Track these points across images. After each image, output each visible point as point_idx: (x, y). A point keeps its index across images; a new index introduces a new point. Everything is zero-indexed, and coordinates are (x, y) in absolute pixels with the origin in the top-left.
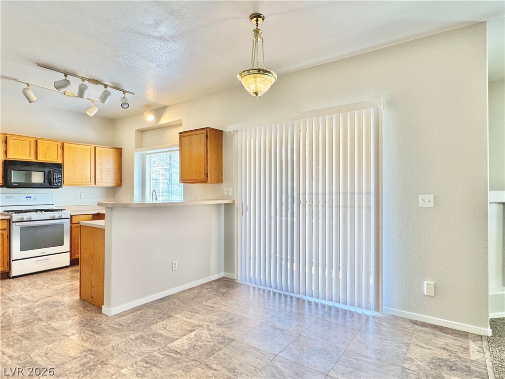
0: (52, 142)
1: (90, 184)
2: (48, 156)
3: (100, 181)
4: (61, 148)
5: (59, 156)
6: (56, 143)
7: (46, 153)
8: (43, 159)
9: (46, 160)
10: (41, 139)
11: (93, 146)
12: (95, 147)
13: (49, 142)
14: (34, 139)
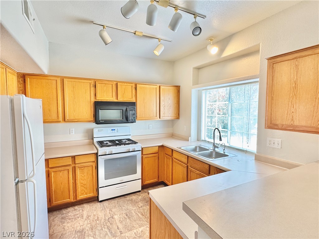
0: (128, 84)
1: (156, 118)
2: (125, 96)
3: (163, 115)
4: (135, 89)
5: (133, 96)
6: (131, 85)
7: (124, 93)
8: (122, 99)
9: (124, 99)
10: (120, 82)
11: (158, 85)
12: (160, 86)
13: (126, 84)
14: (115, 83)
